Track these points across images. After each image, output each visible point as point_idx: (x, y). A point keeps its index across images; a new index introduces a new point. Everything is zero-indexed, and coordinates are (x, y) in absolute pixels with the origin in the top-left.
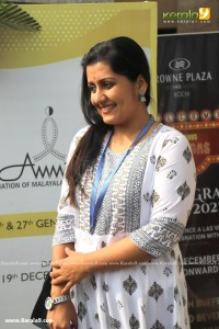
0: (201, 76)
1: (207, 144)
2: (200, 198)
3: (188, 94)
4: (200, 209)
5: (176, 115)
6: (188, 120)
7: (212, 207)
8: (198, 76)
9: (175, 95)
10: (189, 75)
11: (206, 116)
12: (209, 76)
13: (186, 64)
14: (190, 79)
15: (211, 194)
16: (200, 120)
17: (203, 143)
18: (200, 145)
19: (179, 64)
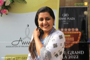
0: (72, 18)
1: (73, 38)
2: (71, 54)
3: (68, 23)
4: (70, 57)
5: (64, 29)
6: (68, 31)
7: (74, 57)
8: (71, 19)
9: (64, 23)
10: (68, 18)
11: (73, 30)
12: (74, 19)
13: (67, 15)
14: (68, 19)
15: (74, 53)
16: (71, 31)
17: (72, 38)
18: (71, 38)
19: (65, 15)
